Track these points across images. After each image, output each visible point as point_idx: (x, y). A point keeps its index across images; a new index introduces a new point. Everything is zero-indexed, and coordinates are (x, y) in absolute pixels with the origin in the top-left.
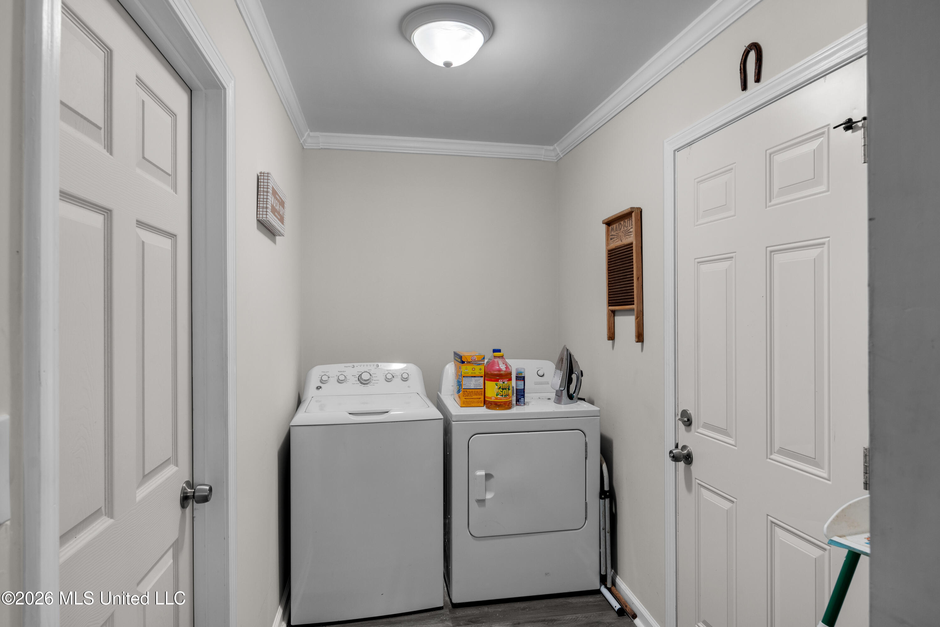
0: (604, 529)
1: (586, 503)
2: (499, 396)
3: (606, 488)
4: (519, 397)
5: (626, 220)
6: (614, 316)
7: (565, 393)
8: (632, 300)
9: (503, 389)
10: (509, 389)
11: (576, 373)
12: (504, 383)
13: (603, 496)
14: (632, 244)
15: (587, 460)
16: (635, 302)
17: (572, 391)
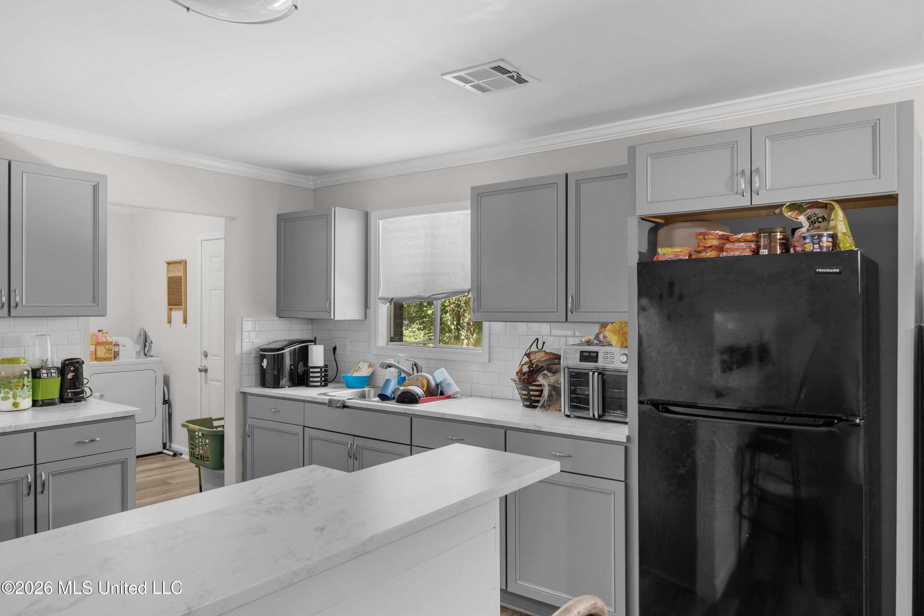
0: (165, 419)
1: (156, 407)
2: (106, 354)
3: (166, 399)
4: (116, 355)
5: (178, 264)
6: (171, 311)
7: (142, 352)
8: (181, 303)
9: (109, 350)
10: (112, 350)
11: (149, 342)
12: (109, 347)
13: (165, 403)
14: (181, 276)
15: (156, 386)
16: (183, 305)
17: (146, 352)
